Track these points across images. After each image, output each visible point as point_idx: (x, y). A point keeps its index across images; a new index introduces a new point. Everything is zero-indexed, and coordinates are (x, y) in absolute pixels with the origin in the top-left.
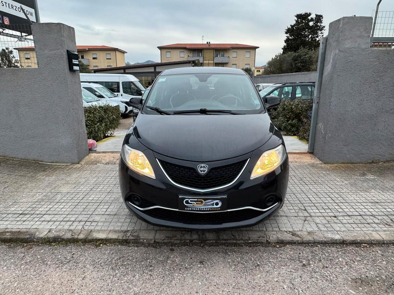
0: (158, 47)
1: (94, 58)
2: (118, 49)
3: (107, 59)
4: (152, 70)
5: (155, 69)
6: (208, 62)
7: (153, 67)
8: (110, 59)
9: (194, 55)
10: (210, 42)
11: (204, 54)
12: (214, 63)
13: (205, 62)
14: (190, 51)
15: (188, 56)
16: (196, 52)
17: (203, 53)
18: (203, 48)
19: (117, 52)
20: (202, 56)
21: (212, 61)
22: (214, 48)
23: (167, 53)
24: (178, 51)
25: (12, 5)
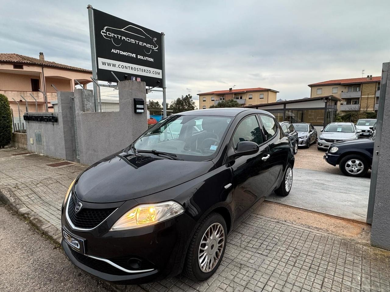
0: (309, 85)
1: (249, 98)
2: (270, 89)
3: (260, 98)
4: (282, 107)
5: (285, 106)
6: (367, 96)
7: (283, 105)
8: (263, 98)
9: (350, 90)
10: (371, 76)
11: (363, 88)
12: (375, 97)
13: (362, 96)
14: (345, 87)
15: (342, 91)
16: (353, 87)
17: (361, 87)
18: (361, 82)
19: (269, 92)
20: (359, 91)
21: (373, 95)
22: (376, 81)
23: (318, 90)
24: (331, 87)
25: (144, 70)
